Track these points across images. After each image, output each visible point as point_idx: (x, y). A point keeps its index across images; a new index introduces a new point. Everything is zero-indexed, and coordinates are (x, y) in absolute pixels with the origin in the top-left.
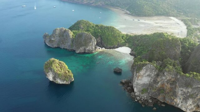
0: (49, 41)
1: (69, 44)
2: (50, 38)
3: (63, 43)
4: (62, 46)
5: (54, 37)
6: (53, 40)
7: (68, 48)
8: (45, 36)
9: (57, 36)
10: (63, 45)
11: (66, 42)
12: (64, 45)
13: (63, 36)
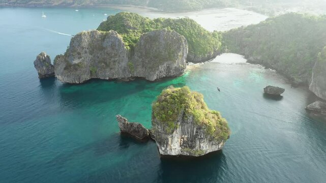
0: (65, 69)
1: (123, 64)
2: (66, 61)
3: (107, 65)
4: (107, 74)
5: (79, 54)
6: (75, 65)
7: (121, 76)
8: (42, 61)
9: (86, 52)
10: (108, 70)
11: (114, 61)
12: (111, 69)
13: (102, 48)
